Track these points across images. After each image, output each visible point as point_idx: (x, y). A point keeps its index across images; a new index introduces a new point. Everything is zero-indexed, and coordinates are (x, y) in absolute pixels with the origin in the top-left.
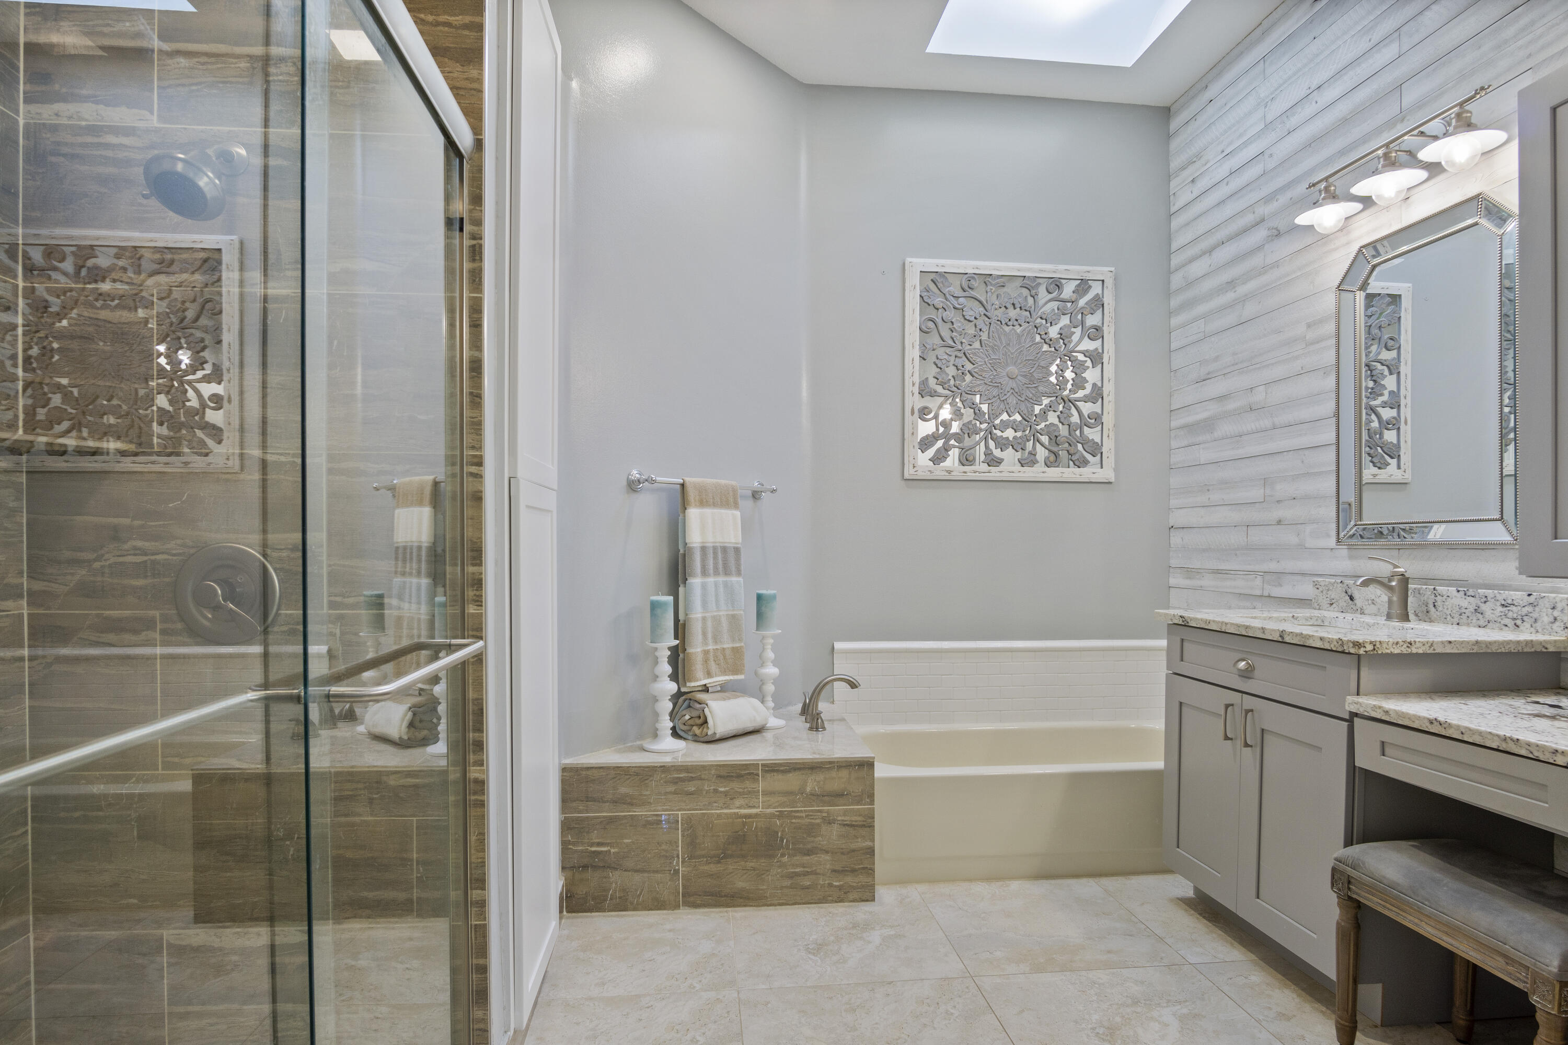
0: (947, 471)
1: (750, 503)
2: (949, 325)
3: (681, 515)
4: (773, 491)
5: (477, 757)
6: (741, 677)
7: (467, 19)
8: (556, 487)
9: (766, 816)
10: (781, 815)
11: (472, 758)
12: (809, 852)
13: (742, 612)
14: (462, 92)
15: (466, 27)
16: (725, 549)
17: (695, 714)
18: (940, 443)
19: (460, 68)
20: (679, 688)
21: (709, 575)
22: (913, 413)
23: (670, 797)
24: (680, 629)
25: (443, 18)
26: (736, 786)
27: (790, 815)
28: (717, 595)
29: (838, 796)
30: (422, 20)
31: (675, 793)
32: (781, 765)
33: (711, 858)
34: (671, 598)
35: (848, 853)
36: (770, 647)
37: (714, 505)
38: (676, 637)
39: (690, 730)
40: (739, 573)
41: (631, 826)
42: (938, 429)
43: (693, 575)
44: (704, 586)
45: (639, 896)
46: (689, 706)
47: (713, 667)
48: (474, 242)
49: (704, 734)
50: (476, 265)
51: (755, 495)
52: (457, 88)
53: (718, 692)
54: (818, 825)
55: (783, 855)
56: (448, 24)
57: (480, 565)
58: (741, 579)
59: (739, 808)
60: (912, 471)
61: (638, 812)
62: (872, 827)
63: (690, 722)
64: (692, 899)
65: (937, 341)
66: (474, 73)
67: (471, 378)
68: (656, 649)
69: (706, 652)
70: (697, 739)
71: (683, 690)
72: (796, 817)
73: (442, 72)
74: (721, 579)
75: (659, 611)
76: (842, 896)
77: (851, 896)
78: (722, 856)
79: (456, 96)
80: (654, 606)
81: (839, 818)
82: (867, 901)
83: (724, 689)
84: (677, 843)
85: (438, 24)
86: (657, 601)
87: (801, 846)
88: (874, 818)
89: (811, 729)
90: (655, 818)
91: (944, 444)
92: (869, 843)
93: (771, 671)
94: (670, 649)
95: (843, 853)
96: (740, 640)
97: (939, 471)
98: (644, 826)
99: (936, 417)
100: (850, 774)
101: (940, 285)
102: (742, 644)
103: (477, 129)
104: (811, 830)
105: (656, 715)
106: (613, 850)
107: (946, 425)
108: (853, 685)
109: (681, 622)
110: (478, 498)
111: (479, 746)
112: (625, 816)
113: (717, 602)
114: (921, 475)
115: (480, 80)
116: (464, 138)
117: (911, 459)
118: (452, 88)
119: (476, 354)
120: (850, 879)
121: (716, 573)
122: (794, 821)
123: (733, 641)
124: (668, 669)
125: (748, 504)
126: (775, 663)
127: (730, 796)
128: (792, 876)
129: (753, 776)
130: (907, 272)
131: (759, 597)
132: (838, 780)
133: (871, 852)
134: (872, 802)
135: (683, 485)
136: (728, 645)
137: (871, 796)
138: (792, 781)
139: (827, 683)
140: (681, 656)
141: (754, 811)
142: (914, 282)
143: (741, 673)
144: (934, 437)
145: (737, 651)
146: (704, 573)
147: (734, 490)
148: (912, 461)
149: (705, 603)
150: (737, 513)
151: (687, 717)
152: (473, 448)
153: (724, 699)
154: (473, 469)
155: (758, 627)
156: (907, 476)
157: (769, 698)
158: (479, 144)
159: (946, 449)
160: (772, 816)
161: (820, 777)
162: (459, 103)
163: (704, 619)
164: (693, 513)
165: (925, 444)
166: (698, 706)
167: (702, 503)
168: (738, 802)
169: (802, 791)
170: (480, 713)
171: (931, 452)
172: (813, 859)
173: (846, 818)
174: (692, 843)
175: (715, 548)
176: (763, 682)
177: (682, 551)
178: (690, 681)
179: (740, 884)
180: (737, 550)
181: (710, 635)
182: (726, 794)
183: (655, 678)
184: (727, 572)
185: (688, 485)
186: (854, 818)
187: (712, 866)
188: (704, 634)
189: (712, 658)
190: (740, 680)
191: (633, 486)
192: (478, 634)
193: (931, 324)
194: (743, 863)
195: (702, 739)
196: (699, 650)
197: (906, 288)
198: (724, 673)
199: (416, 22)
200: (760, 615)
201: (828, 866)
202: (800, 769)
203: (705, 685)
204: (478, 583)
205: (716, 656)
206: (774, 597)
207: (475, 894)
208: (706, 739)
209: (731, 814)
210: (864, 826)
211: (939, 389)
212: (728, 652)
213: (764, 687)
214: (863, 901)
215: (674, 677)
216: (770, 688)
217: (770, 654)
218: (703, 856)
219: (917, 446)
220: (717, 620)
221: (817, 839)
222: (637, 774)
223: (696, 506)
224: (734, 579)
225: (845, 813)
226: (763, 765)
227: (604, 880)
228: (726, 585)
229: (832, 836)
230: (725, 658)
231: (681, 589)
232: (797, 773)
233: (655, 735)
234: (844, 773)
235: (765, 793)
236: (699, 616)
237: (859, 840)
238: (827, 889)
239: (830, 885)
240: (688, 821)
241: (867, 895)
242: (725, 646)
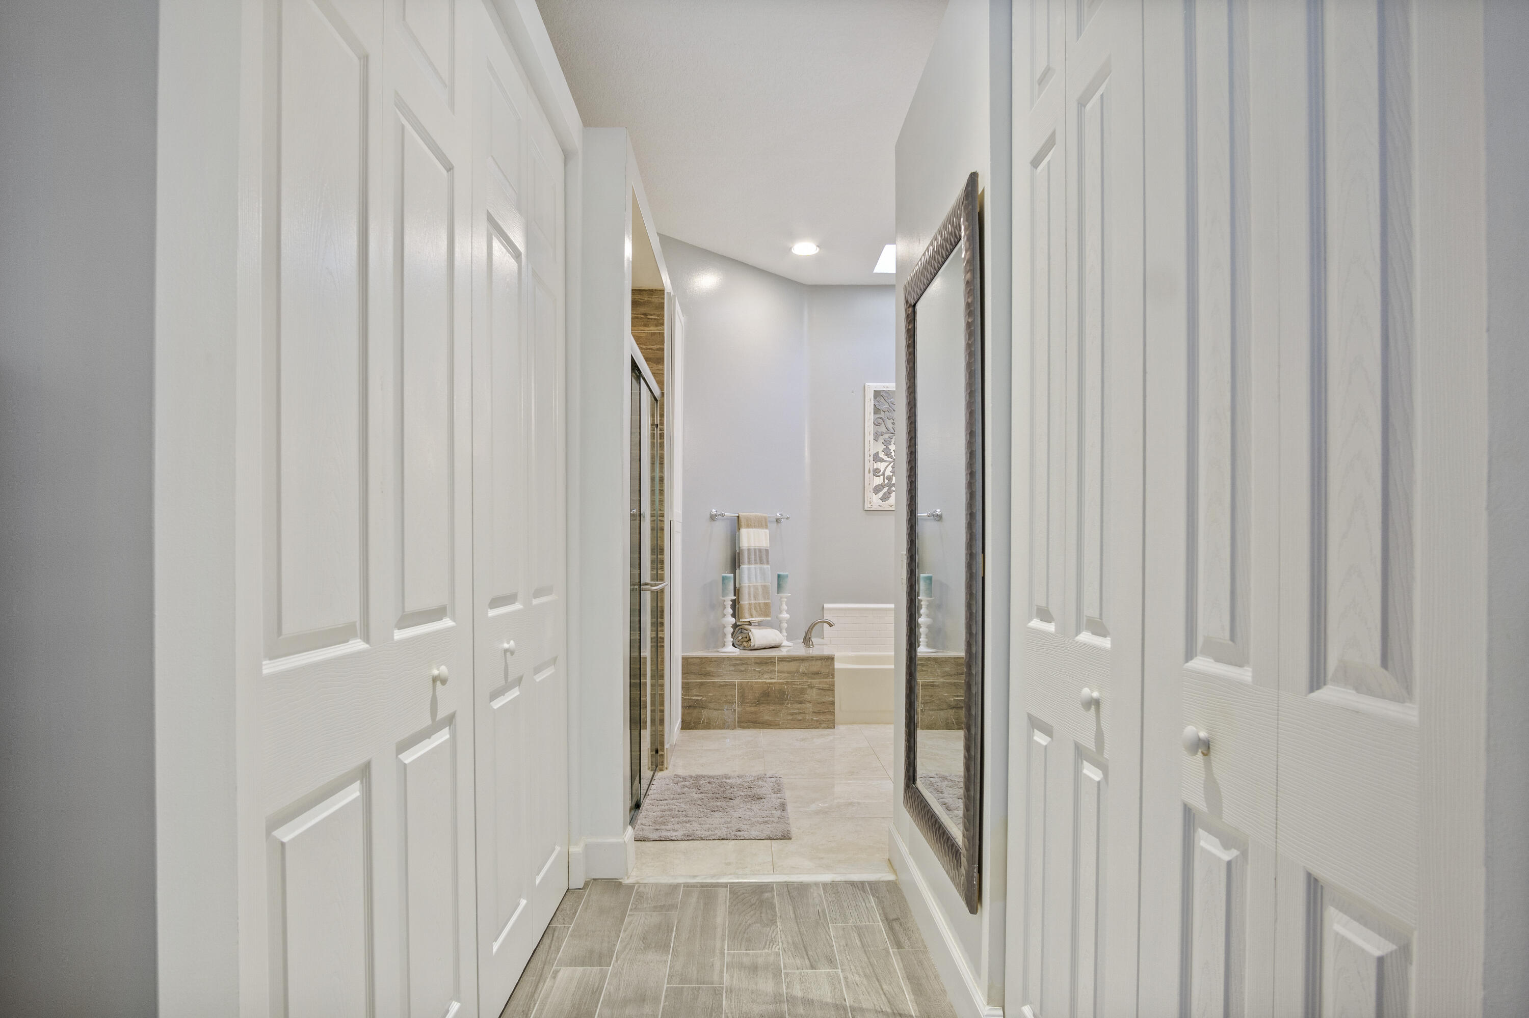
0: (890, 505)
1: (775, 525)
2: (892, 421)
3: (737, 533)
4: (788, 518)
5: (661, 629)
6: (769, 619)
7: (658, 347)
8: (681, 521)
9: (780, 683)
10: (787, 683)
11: (659, 629)
12: (801, 703)
13: (769, 584)
14: (656, 375)
15: (658, 349)
16: (760, 550)
17: (744, 636)
18: (886, 489)
19: (655, 366)
20: (736, 622)
21: (752, 564)
22: (869, 472)
23: (732, 673)
24: (737, 592)
25: (649, 347)
26: (764, 668)
27: (792, 683)
28: (756, 575)
29: (816, 674)
30: (641, 348)
31: (734, 671)
32: (787, 658)
33: (752, 704)
34: (733, 575)
35: (821, 703)
36: (784, 603)
37: (755, 527)
38: (735, 595)
39: (741, 645)
40: (768, 563)
41: (712, 687)
42: (884, 481)
43: (743, 564)
44: (749, 569)
45: (716, 722)
46: (741, 632)
47: (754, 612)
48: (661, 432)
49: (749, 645)
50: (662, 440)
51: (778, 521)
52: (655, 373)
53: (756, 626)
54: (806, 689)
55: (788, 704)
56: (651, 349)
57: (663, 555)
58: (769, 566)
59: (766, 679)
60: (869, 506)
61: (716, 680)
62: (833, 690)
63: (742, 640)
64: (742, 724)
65: (885, 430)
66: (661, 367)
67: (660, 483)
68: (725, 601)
69: (750, 604)
70: (745, 648)
71: (738, 624)
72: (794, 684)
73: (649, 367)
74: (758, 566)
75: (726, 581)
76: (818, 725)
77: (822, 726)
78: (758, 702)
79: (654, 376)
80: (724, 579)
81: (816, 686)
82: (831, 728)
83: (760, 625)
84: (735, 695)
85: (647, 349)
86: (726, 576)
87: (797, 699)
88: (834, 686)
89: (806, 646)
90: (725, 683)
91: (888, 489)
92: (831, 699)
93: (785, 615)
94: (732, 601)
95: (818, 703)
96: (768, 599)
97: (885, 505)
98: (719, 687)
99: (883, 474)
100: (822, 663)
101: (886, 398)
102: (769, 601)
103: (662, 389)
104: (802, 691)
105: (724, 635)
106: (703, 699)
107: (889, 478)
108: (831, 625)
109: (737, 588)
110: (662, 529)
111: (662, 624)
112: (709, 682)
113: (756, 578)
114: (875, 507)
115: (663, 370)
116: (657, 392)
117: (869, 498)
118: (653, 374)
119: (662, 474)
120: (822, 717)
121: (756, 563)
122: (794, 686)
123: (765, 599)
124: (731, 611)
125: (774, 526)
126: (787, 612)
127: (762, 673)
128: (792, 714)
129: (773, 663)
130: (866, 391)
131: (779, 576)
132: (816, 667)
133: (833, 703)
134: (833, 678)
135: (738, 517)
136: (762, 601)
137: (833, 675)
138: (793, 666)
139: (817, 623)
140: (737, 606)
141: (773, 681)
142: (870, 395)
143: (769, 617)
144: (882, 486)
145: (766, 604)
146: (749, 563)
147: (765, 519)
148: (869, 500)
149: (749, 578)
150: (767, 531)
151: (740, 638)
152: (660, 510)
153: (760, 629)
154: (661, 518)
155: (779, 592)
156: (866, 508)
157: (784, 631)
158: (663, 394)
159: (889, 492)
160: (782, 683)
161: (807, 664)
162: (655, 379)
163: (749, 586)
164: (744, 531)
165: (877, 490)
166: (746, 631)
167: (748, 526)
168: (765, 676)
169: (797, 671)
170: (662, 611)
171: (881, 494)
172: (803, 706)
173: (821, 686)
174: (743, 697)
175: (755, 550)
176: (781, 622)
177: (738, 551)
178: (741, 618)
179: (766, 718)
180: (767, 551)
181: (752, 596)
182: (759, 672)
183: (724, 616)
184: (761, 562)
185: (741, 517)
186: (825, 686)
187: (752, 708)
188: (749, 594)
189: (753, 608)
190: (769, 620)
191: (713, 518)
192: (662, 580)
193: (880, 421)
194: (768, 707)
195: (748, 649)
196: (746, 603)
197: (866, 401)
198: (760, 616)
199: (640, 349)
200: (779, 586)
201: (811, 710)
202: (796, 660)
203: (749, 622)
204: (662, 562)
205: (755, 607)
206: (787, 576)
207: (660, 682)
208: (750, 648)
209: (762, 682)
210: (829, 690)
211: (886, 458)
212: (762, 605)
213: (782, 624)
214: (829, 728)
215: (734, 615)
216: (785, 625)
217: (785, 607)
218: (748, 703)
219: (872, 491)
220: (756, 588)
221: (805, 696)
222: (716, 661)
223: (745, 528)
224: (765, 566)
225: (820, 683)
226: (778, 658)
227: (699, 714)
228: (761, 569)
229: (812, 694)
230: (760, 608)
231: (737, 571)
232: (795, 662)
233: (724, 645)
234: (819, 663)
235: (779, 672)
236: (747, 585)
237: (827, 697)
238: (810, 721)
239: (812, 719)
240: (741, 685)
241: (831, 725)
242: (760, 602)
